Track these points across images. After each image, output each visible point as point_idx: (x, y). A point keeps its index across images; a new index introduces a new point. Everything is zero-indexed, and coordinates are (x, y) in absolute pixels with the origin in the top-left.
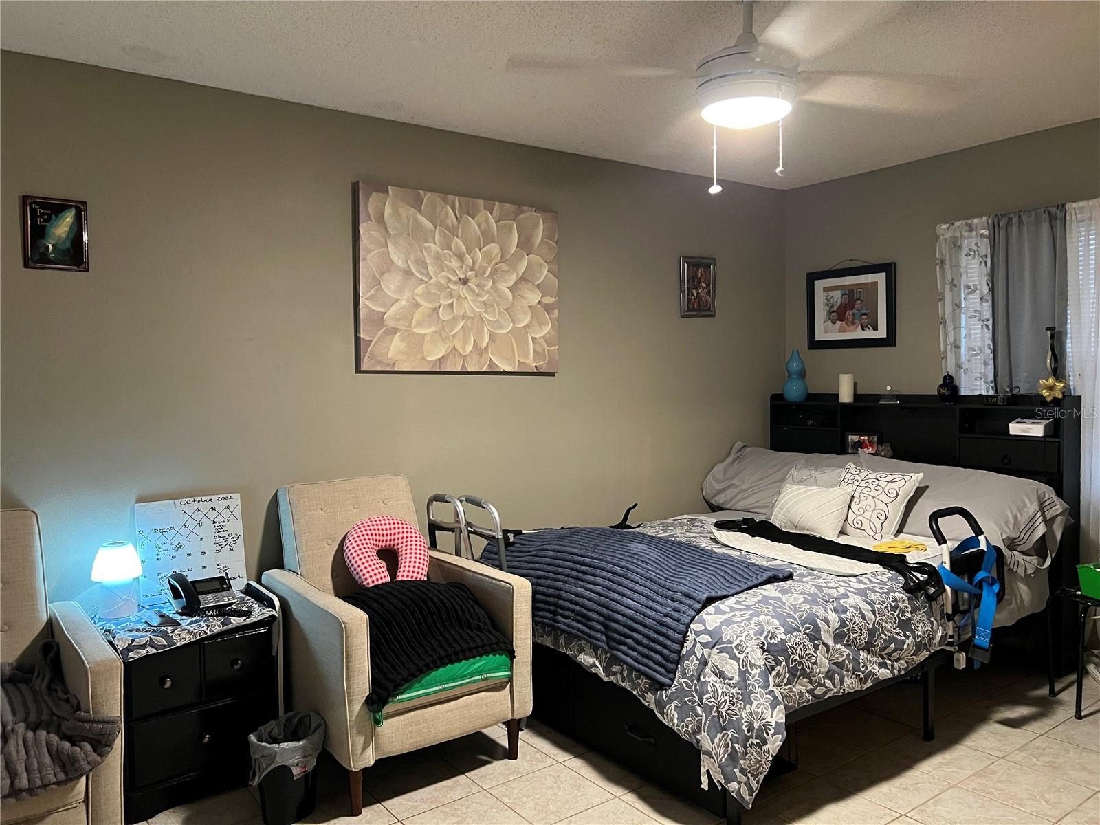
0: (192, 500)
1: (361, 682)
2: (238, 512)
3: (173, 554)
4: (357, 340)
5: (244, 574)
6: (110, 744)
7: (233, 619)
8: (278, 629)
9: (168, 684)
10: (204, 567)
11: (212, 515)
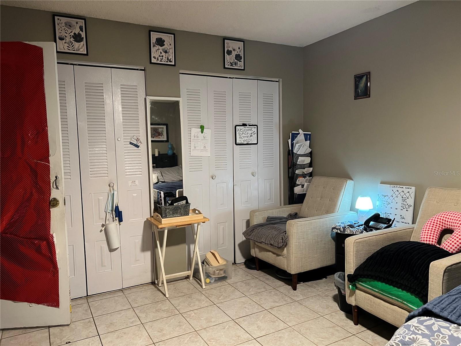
0: (396, 186)
2: (413, 195)
3: (386, 206)
10: (396, 215)
11: (402, 194)
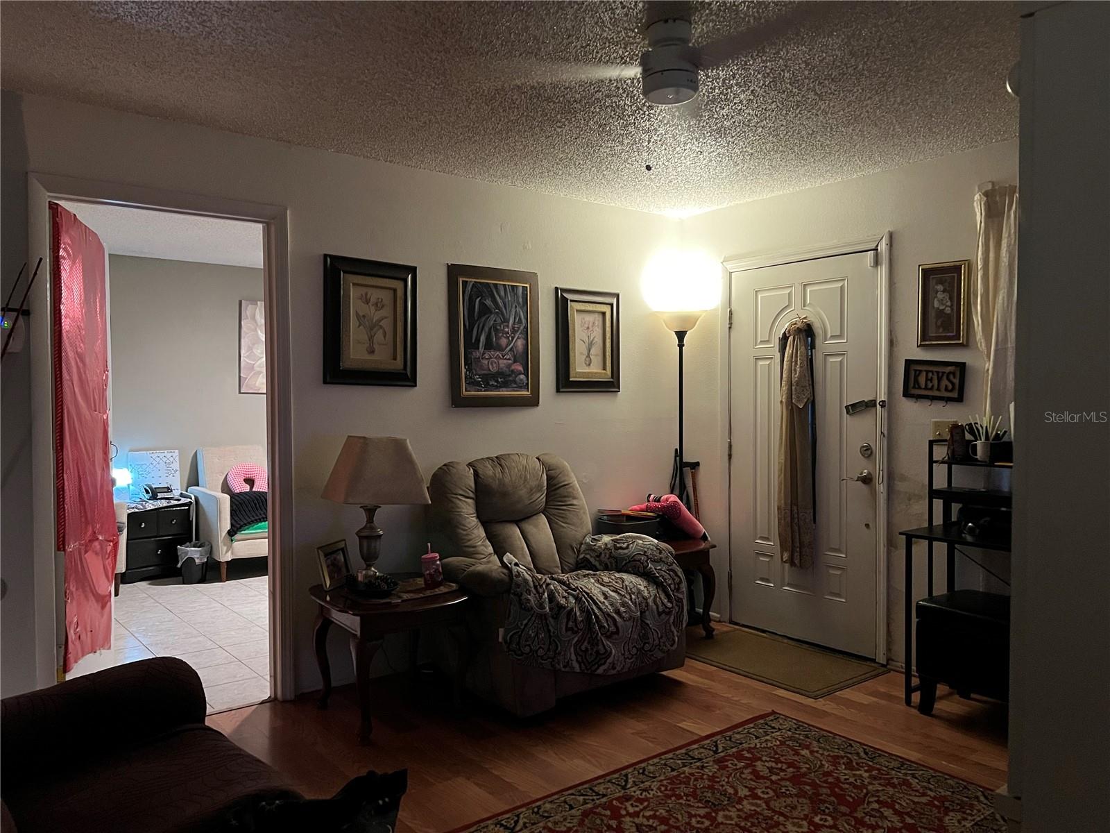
0: (155, 452)
1: (226, 525)
2: (177, 459)
4: (240, 377)
5: (179, 488)
6: (122, 531)
7: (172, 501)
8: (193, 507)
9: (143, 525)
10: (160, 482)
11: (165, 459)
